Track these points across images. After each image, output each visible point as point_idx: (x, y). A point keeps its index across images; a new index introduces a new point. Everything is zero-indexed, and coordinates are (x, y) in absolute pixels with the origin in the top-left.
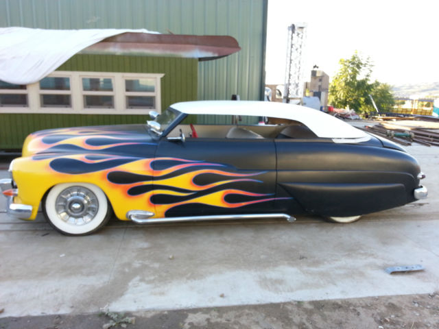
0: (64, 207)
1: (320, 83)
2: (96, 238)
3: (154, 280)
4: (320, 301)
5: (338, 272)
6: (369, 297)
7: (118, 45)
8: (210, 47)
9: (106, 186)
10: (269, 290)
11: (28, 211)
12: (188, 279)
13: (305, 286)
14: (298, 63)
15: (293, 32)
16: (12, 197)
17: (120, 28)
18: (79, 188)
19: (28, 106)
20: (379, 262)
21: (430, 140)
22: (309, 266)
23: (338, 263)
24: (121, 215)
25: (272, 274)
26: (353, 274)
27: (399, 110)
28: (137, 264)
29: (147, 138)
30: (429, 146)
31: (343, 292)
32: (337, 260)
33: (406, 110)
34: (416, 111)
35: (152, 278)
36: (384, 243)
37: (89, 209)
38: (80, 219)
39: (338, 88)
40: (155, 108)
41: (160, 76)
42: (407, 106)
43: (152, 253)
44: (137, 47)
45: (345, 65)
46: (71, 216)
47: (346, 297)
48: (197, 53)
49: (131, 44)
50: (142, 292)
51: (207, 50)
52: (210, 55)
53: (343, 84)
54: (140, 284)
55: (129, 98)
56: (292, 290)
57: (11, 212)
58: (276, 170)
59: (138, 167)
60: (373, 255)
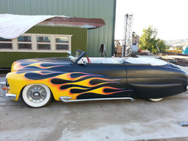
0: (31, 95)
1: (136, 40)
2: (45, 109)
3: (74, 130)
4: (152, 139)
5: (158, 125)
6: (175, 138)
7: (53, 22)
8: (93, 24)
9: (50, 85)
10: (128, 134)
11: (14, 97)
12: (90, 129)
13: (144, 132)
14: (129, 31)
15: (127, 17)
16: (6, 90)
17: (52, 15)
18: (38, 86)
19: (12, 49)
20: (175, 120)
21: (184, 64)
22: (144, 122)
23: (157, 121)
24: (56, 98)
25: (129, 126)
26: (165, 126)
27: (168, 51)
28: (65, 122)
29: (68, 63)
30: (185, 66)
31: (162, 135)
32: (156, 119)
33: (171, 51)
34: (175, 51)
35: (73, 129)
36: (176, 111)
37: (42, 96)
38: (38, 100)
39: (143, 42)
40: (68, 50)
41: (70, 36)
42: (171, 49)
43: (72, 116)
44: (61, 23)
45: (146, 32)
46: (34, 99)
47: (164, 138)
48: (87, 26)
49: (58, 22)
50: (69, 136)
51: (91, 25)
52: (93, 27)
53: (145, 40)
54: (68, 132)
55: (57, 45)
56: (139, 134)
57: (6, 97)
58: (127, 78)
59: (65, 76)
60: (171, 116)
